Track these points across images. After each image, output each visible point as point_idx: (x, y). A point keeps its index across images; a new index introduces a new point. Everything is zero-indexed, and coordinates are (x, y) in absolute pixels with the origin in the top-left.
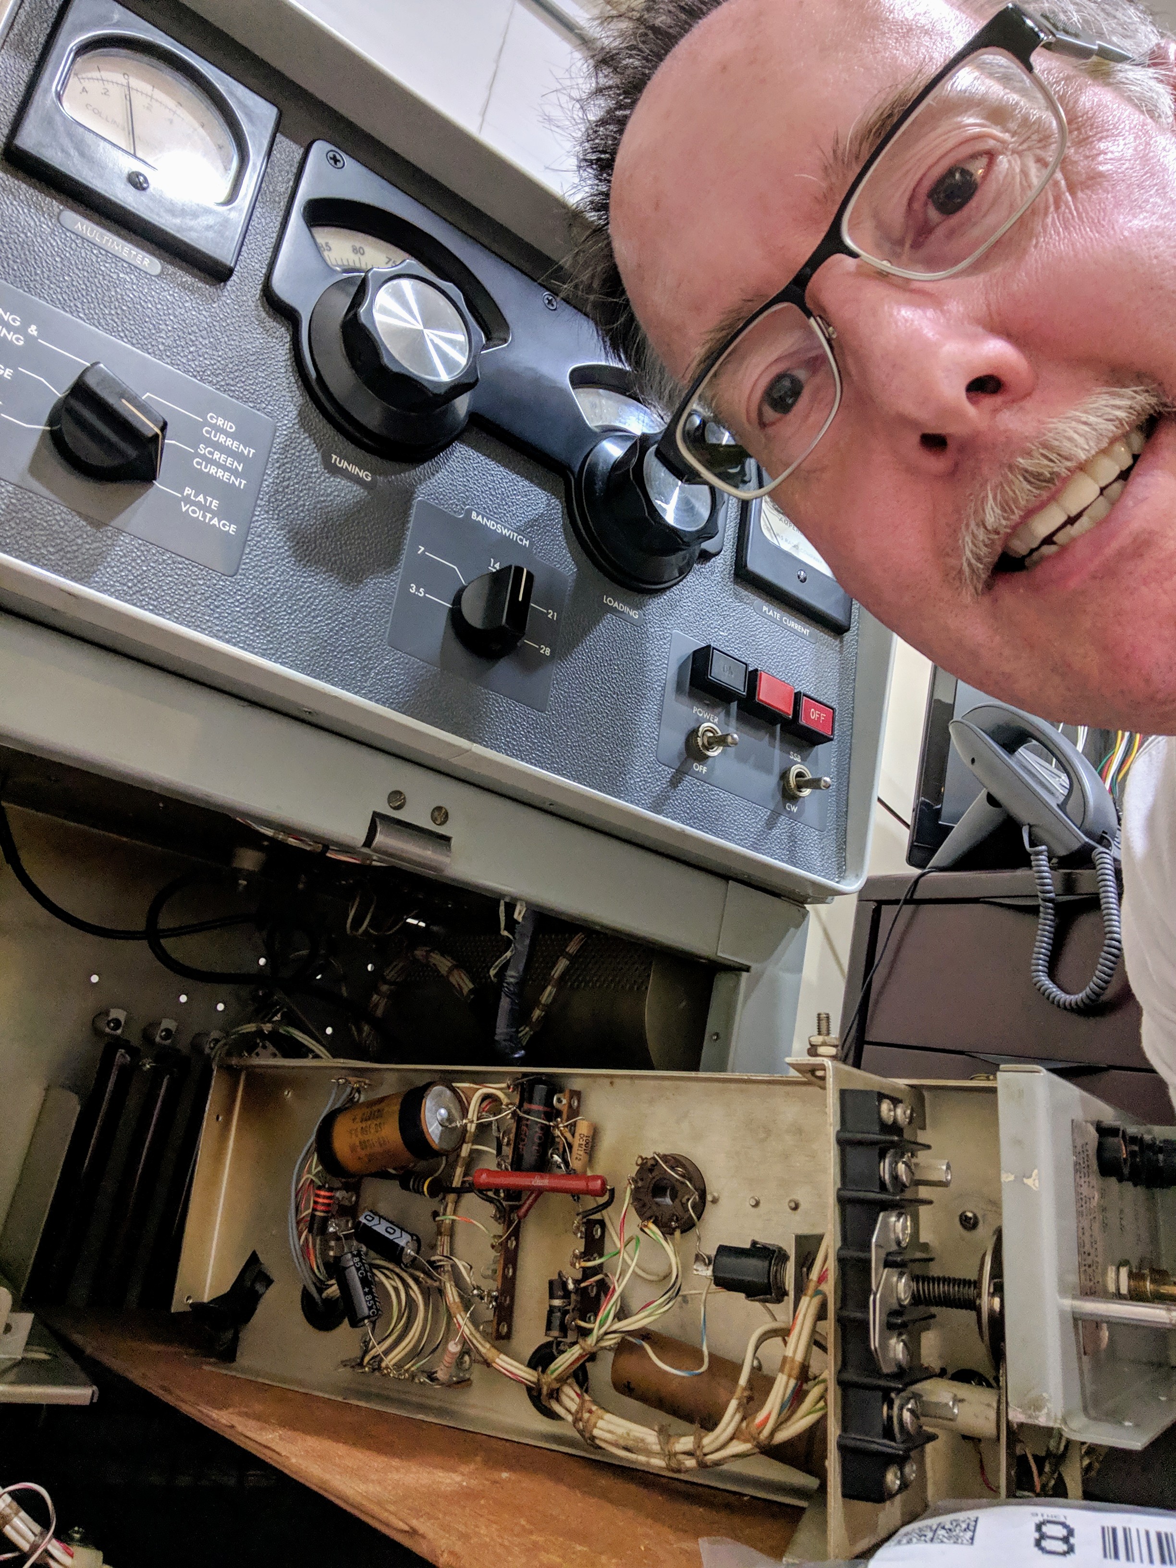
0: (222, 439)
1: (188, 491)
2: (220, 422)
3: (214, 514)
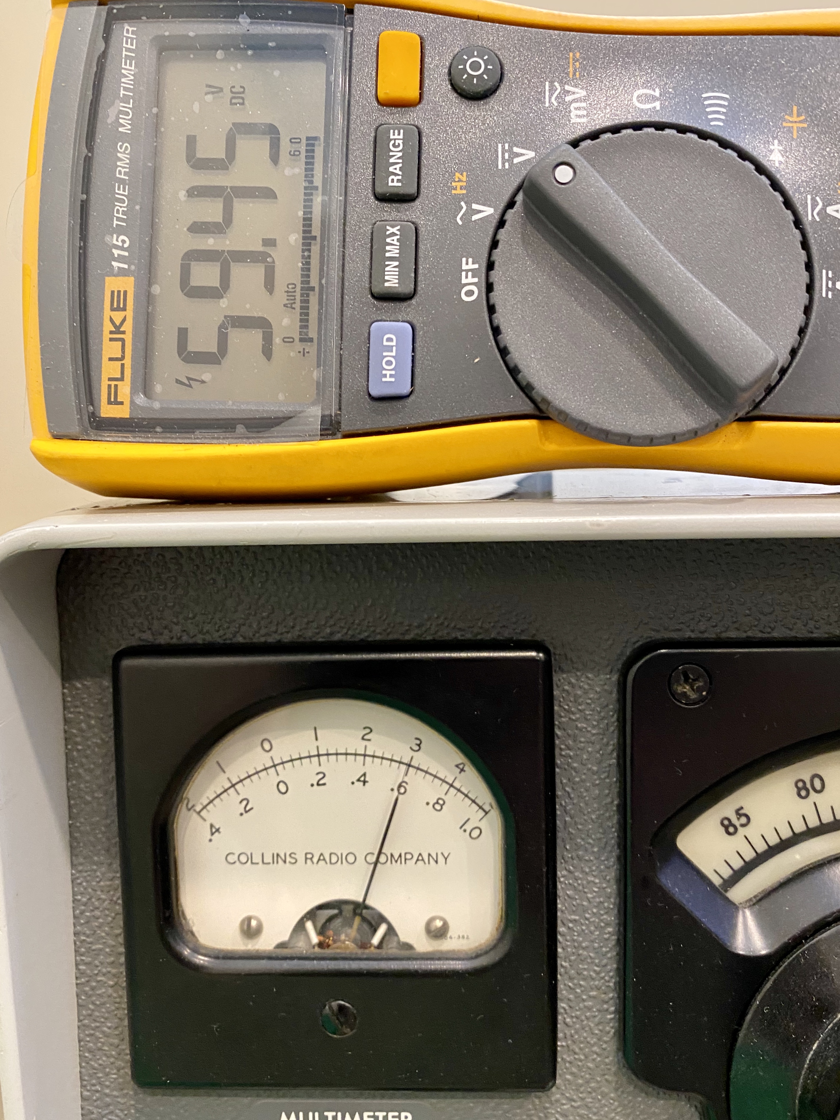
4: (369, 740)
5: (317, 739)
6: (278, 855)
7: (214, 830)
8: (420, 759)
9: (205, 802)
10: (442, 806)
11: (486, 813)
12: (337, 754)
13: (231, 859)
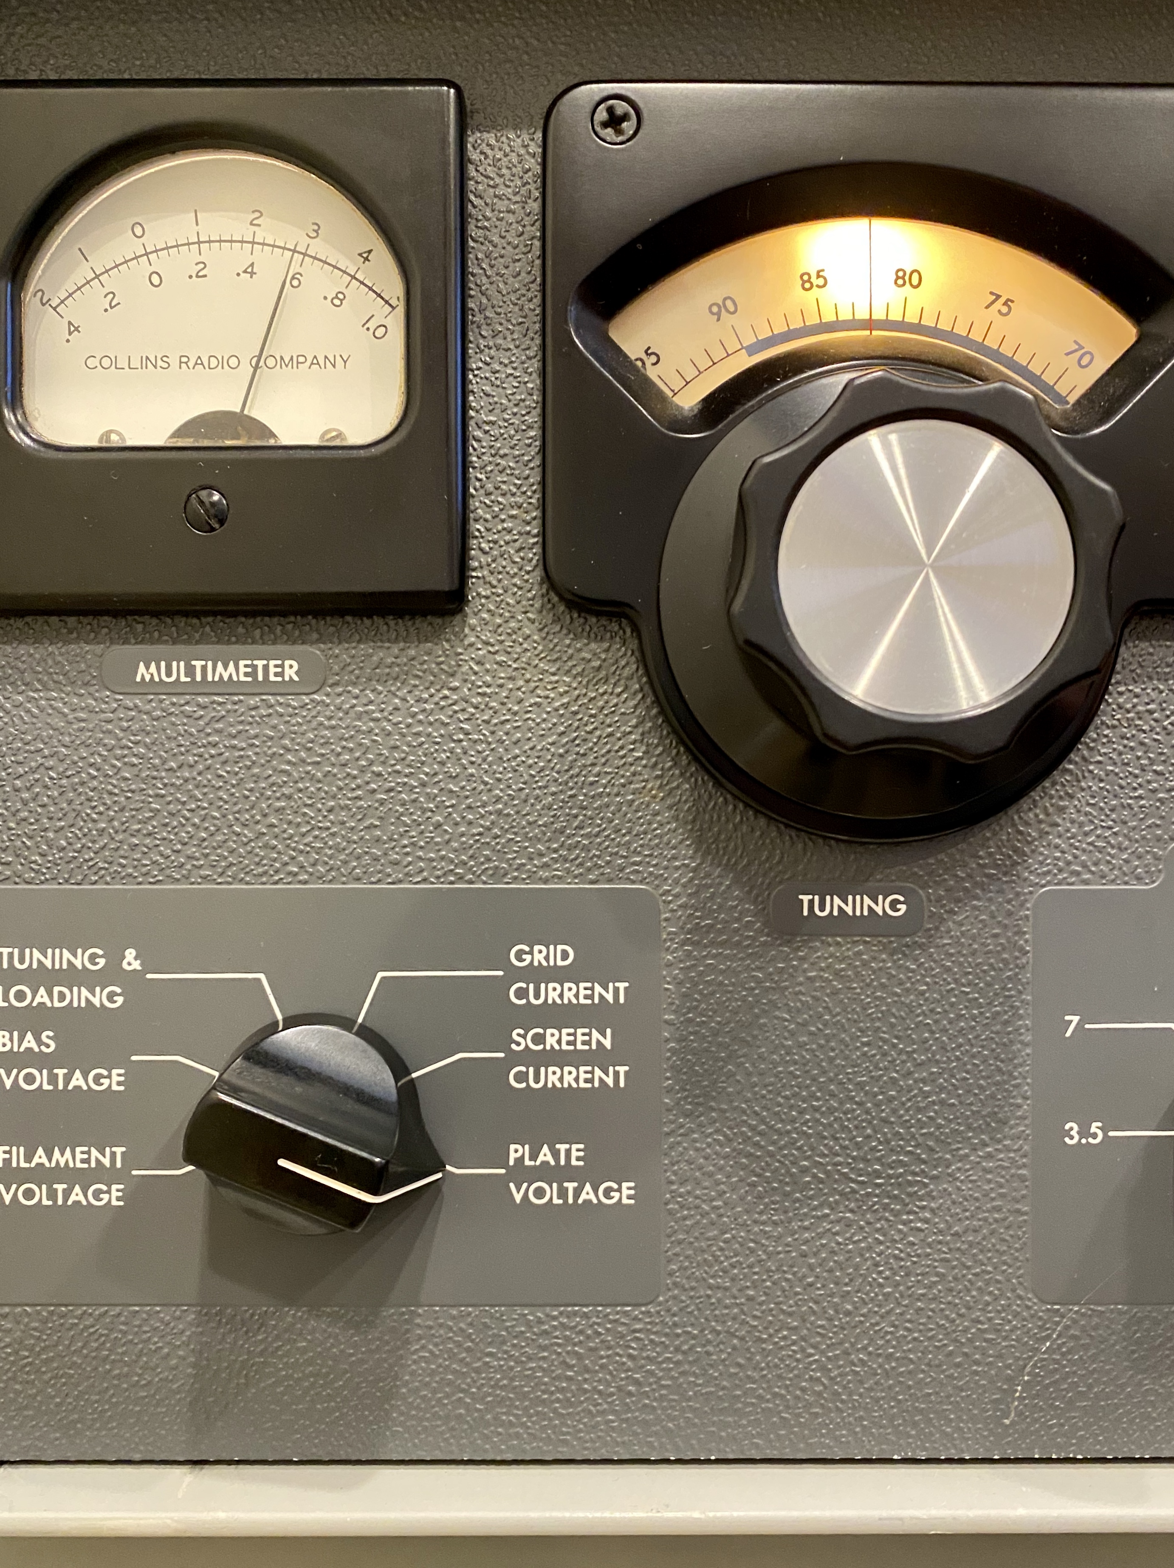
0: (552, 993)
1: (515, 1151)
2: (539, 957)
3: (580, 1176)
4: (259, 225)
5: (197, 224)
6: (147, 358)
7: (73, 329)
8: (318, 247)
9: (63, 295)
10: (341, 300)
11: (393, 308)
12: (220, 241)
13: (91, 363)
